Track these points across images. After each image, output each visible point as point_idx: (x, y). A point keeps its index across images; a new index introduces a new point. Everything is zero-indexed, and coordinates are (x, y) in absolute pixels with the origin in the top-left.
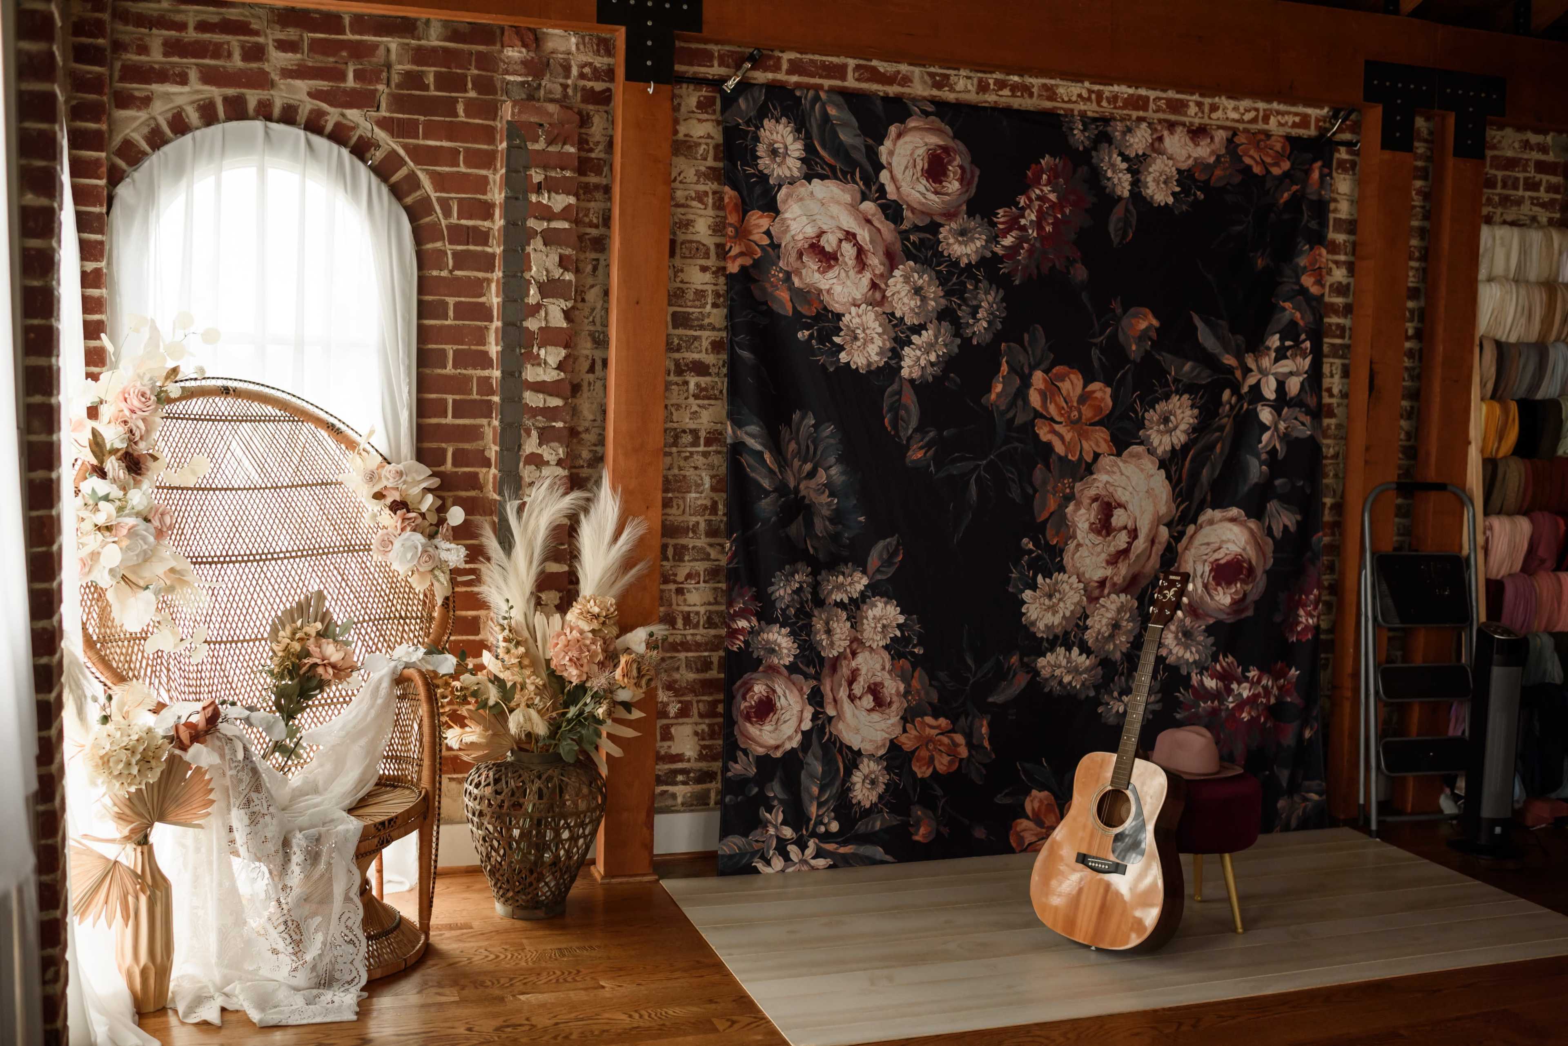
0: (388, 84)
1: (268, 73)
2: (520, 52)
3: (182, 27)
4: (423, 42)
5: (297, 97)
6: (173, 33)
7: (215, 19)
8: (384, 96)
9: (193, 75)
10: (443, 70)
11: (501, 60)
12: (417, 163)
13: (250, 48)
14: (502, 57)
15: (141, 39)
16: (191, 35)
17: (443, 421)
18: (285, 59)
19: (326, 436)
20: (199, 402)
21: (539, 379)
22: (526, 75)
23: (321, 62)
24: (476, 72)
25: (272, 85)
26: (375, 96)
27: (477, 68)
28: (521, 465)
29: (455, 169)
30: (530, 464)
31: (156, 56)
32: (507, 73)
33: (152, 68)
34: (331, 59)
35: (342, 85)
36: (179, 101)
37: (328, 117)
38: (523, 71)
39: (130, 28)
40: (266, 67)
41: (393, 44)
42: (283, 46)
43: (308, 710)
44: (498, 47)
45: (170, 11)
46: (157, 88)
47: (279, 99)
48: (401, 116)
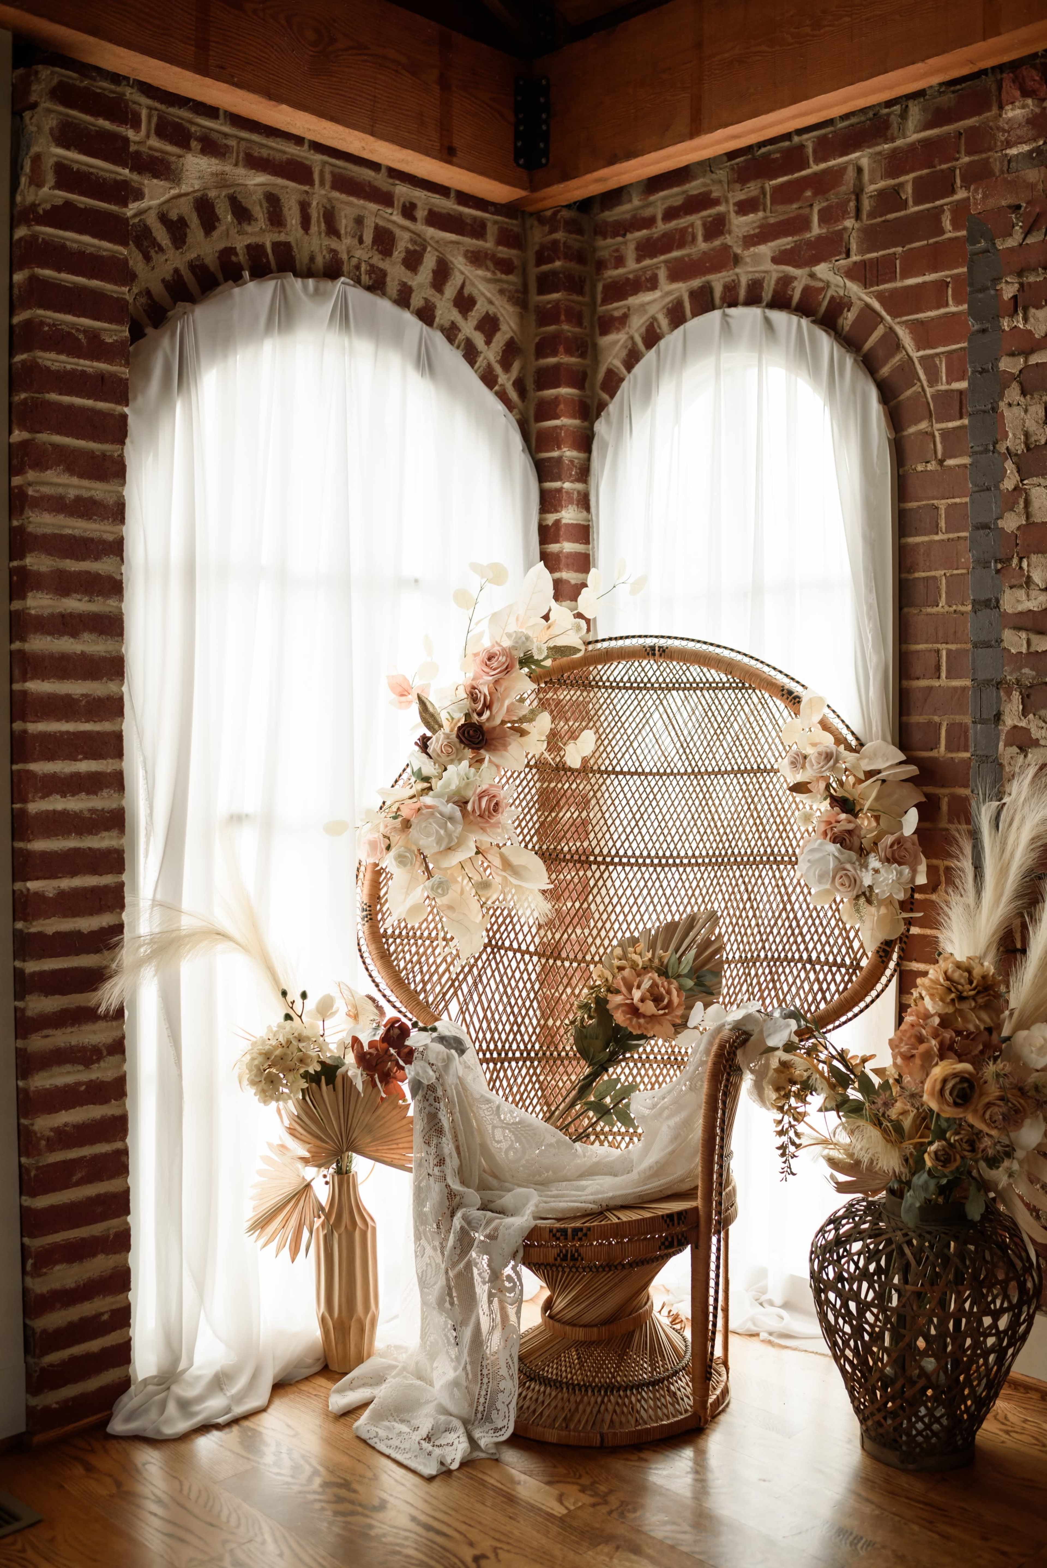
0: (858, 217)
1: (730, 247)
2: (1023, 107)
3: (649, 222)
4: (899, 143)
5: (762, 268)
6: (645, 232)
7: (678, 201)
8: (854, 234)
9: (662, 274)
10: (925, 171)
11: (999, 128)
12: (894, 315)
13: (711, 222)
14: (1001, 123)
15: (617, 250)
16: (661, 227)
17: (936, 683)
18: (747, 224)
19: (782, 706)
20: (621, 666)
21: (1020, 608)
22: (1035, 140)
23: (785, 213)
24: (967, 159)
25: (737, 260)
26: (842, 239)
27: (969, 153)
28: (1001, 745)
29: (942, 311)
30: (1011, 745)
31: (631, 265)
32: (1009, 144)
33: (628, 279)
34: (795, 206)
35: (808, 236)
36: (653, 310)
37: (795, 284)
38: (1031, 134)
39: (609, 241)
40: (729, 240)
41: (863, 157)
42: (744, 207)
43: (623, 1064)
44: (995, 111)
45: (642, 207)
46: (633, 301)
47: (744, 275)
48: (874, 255)
